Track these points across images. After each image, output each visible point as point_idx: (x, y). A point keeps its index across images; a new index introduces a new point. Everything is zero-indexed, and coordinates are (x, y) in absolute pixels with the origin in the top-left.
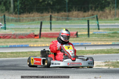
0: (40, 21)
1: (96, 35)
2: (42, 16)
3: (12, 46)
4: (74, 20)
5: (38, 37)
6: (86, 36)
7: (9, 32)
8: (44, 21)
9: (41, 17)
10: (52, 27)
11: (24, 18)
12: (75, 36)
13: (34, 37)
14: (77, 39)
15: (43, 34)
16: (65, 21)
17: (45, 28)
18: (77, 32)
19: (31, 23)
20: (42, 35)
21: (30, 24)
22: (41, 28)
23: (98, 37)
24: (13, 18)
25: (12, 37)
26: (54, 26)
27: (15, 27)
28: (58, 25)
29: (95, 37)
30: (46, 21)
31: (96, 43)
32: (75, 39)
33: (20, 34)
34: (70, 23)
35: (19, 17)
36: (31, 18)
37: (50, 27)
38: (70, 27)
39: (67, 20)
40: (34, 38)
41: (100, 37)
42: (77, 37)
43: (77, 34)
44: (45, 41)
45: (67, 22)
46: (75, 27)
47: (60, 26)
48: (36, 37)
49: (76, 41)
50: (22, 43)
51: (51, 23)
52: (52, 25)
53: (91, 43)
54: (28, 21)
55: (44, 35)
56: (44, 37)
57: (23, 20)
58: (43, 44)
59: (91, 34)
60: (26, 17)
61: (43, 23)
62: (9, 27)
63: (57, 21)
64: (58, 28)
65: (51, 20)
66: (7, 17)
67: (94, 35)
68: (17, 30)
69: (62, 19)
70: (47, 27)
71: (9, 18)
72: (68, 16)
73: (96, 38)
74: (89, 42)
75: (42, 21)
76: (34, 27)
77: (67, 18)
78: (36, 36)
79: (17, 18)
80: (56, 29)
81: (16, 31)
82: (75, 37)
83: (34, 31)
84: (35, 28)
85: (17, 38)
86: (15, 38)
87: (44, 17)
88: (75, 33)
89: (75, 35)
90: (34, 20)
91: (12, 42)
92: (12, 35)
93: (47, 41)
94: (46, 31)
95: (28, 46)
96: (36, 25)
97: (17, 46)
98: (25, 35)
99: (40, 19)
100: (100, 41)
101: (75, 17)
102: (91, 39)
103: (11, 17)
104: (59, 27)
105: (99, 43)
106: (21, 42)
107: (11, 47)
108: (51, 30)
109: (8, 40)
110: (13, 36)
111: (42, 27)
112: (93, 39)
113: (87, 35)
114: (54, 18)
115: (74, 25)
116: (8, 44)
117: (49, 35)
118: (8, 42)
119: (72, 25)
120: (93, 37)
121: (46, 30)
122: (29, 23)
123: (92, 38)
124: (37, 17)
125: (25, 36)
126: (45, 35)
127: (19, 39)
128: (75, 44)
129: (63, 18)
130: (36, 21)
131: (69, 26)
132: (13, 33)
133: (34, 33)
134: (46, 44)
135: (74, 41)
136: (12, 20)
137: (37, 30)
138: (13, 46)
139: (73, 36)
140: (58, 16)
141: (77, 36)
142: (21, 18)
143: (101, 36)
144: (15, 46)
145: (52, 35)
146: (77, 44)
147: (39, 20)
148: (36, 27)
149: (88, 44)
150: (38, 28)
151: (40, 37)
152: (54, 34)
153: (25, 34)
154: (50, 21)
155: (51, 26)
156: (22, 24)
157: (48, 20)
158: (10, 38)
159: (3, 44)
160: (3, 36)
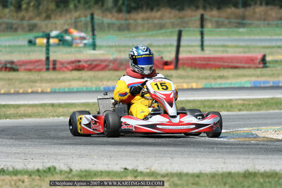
0: (177, 29)
2: (180, 18)
3: (109, 88)
4: (258, 26)
5: (172, 66)
7: (103, 54)
8: (186, 29)
9: (179, 20)
10: (206, 43)
11: (140, 21)
12: (259, 63)
13: (161, 66)
14: (265, 71)
15: (183, 59)
16: (236, 29)
17: (188, 46)
18: (263, 54)
19: (154, 32)
20: (180, 62)
21: (152, 35)
22: (178, 47)
24: (113, 21)
25: (110, 67)
26: (209, 40)
27: (117, 44)
28: (218, 37)
30: (191, 29)
32: (258, 71)
34: (248, 34)
35: (126, 19)
36: (156, 21)
37: (199, 43)
38: (248, 43)
39: (240, 27)
40: (162, 69)
42: (263, 67)
43: (263, 60)
44: (188, 77)
45: (242, 30)
46: (259, 44)
47: (224, 40)
48: (166, 67)
49: (263, 75)
51: (202, 34)
52: (206, 37)
54: (149, 29)
55: (185, 61)
56: (185, 67)
57: (136, 25)
58: (183, 82)
60: (143, 19)
61: (183, 33)
62: (104, 44)
63: (217, 30)
64: (218, 46)
65: (202, 26)
66: (98, 19)
68: (122, 49)
69: (230, 25)
70: (194, 43)
71: (103, 21)
72: (244, 18)
75: (182, 29)
76: (161, 43)
77: (241, 23)
78: (166, 63)
79: (123, 22)
80: (214, 49)
81: (120, 52)
82: (258, 68)
83: (162, 52)
84: (165, 46)
85: (122, 69)
86: (116, 69)
87: (186, 19)
88: (260, 57)
89: (259, 60)
90: (162, 27)
91: (108, 80)
92: (110, 61)
93: (193, 77)
94: (190, 52)
96: (166, 38)
99: (178, 25)
101: (259, 19)
103: (109, 19)
104: (221, 43)
108: (203, 49)
109: (101, 74)
110: (111, 65)
111: (182, 43)
114: (211, 21)
115: (257, 37)
116: (101, 84)
117: (199, 62)
118: (101, 79)
119: (253, 37)
121: (192, 49)
122: (150, 33)
124: (170, 18)
126: (189, 62)
128: (260, 82)
129: (230, 23)
130: (168, 28)
131: (246, 40)
132: (111, 57)
133: (162, 58)
134: (190, 83)
135: (258, 76)
136: (110, 26)
137: (169, 49)
139: (253, 64)
140: (219, 17)
141: (265, 64)
142: (131, 22)
145: (203, 62)
146: (264, 82)
147: (173, 25)
148: (168, 43)
150: (171, 46)
151: (176, 68)
152: (209, 59)
154: (199, 29)
155: (202, 41)
156: (133, 35)
157: (197, 27)
158: (105, 68)
159: (88, 84)
160: (90, 65)
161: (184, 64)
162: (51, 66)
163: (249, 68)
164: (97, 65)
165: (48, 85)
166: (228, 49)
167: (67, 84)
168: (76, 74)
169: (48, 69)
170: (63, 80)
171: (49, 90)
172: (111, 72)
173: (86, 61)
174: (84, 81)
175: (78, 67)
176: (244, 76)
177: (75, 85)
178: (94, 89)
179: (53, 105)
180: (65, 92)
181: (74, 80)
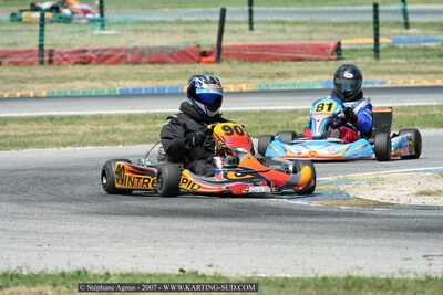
1: (400, 50)
3: (127, 90)
5: (212, 58)
6: (370, 55)
10: (255, 18)
12: (332, 54)
13: (197, 58)
15: (228, 48)
18: (338, 41)
20: (224, 52)
22: (221, 31)
23: (407, 57)
25: (128, 59)
29: (398, 57)
31: (400, 81)
32: (332, 65)
33: (155, 48)
37: (247, 18)
38: (314, 18)
40: (199, 62)
41: (415, 60)
42: (338, 59)
43: (338, 49)
44: (236, 74)
48: (204, 59)
50: (162, 80)
52: (255, 8)
53: (384, 82)
55: (230, 52)
56: (230, 59)
58: (229, 83)
59: (384, 50)
67: (395, 53)
70: (239, 18)
73: (399, 61)
74: (379, 78)
78: (204, 54)
80: (266, 27)
82: (330, 60)
83: (197, 33)
85: (145, 63)
86: (136, 63)
88: (333, 44)
89: (331, 50)
91: (127, 78)
92: (128, 50)
93: (241, 75)
95: (180, 91)
97: (146, 89)
98: (171, 51)
100: (414, 73)
102: (386, 67)
104: (277, 18)
105: (413, 82)
106: (157, 77)
107: (126, 95)
108: (251, 29)
109: (115, 69)
110: (129, 55)
112: (392, 68)
113: (372, 53)
116: (116, 84)
117: (249, 53)
118: (116, 78)
120: (390, 57)
121: (236, 28)
123: (387, 60)
125: (171, 56)
126: (236, 52)
127: (150, 66)
133: (198, 46)
134: (238, 83)
138: (134, 90)
139: (325, 54)
141: (340, 54)
143: (416, 54)
144: (138, 92)
145: (256, 53)
149: (377, 86)
151: (218, 60)
152: (263, 48)
153: (169, 48)
158: (119, 60)
159: (98, 84)
160: (99, 56)
161: (228, 55)
162: (46, 58)
163: (318, 60)
164: (109, 57)
165: (43, 86)
166: (286, 27)
167: (69, 85)
168: (81, 70)
169: (42, 63)
170: (64, 79)
171: (44, 94)
172: (130, 66)
173: (94, 51)
174: (93, 80)
175: (83, 58)
176: (313, 73)
177: (80, 87)
178: (106, 93)
179: (51, 119)
180: (66, 97)
181: (79, 78)
